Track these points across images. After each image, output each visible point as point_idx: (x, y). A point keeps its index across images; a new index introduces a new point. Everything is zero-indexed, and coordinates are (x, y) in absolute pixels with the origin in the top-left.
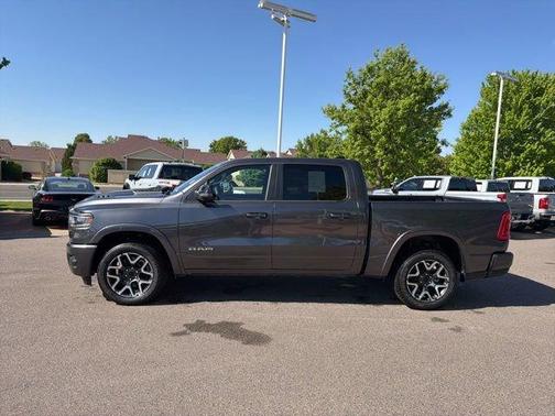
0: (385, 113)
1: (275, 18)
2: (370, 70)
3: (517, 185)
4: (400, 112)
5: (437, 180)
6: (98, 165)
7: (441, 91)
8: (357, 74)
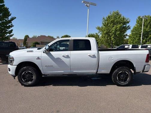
0: (114, 29)
1: (86, 5)
2: (109, 17)
3: (148, 46)
4: (118, 28)
5: (128, 45)
6: (33, 43)
7: (128, 22)
8: (106, 18)
